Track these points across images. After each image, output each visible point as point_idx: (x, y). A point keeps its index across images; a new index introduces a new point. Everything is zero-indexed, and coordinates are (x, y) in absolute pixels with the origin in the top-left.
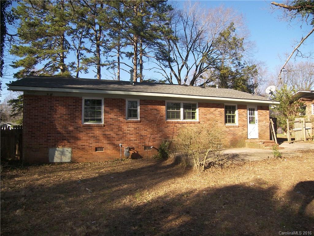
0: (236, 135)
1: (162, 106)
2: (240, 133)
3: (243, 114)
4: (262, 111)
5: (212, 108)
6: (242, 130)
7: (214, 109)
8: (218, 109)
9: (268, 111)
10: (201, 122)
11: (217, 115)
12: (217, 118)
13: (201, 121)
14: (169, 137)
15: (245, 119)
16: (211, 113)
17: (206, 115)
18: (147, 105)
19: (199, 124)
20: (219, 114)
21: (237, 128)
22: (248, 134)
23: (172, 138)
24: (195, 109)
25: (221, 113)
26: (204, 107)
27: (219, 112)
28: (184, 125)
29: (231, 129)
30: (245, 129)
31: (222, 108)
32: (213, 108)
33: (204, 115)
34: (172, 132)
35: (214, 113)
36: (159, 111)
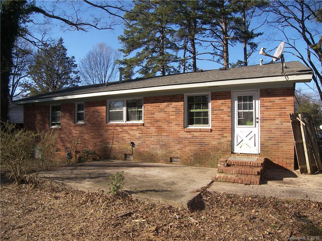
0: (205, 145)
1: (102, 107)
2: (214, 143)
3: (222, 108)
4: (272, 98)
5: (162, 104)
6: (219, 137)
7: (166, 104)
8: (173, 103)
9: (290, 99)
10: (146, 125)
11: (171, 113)
12: (171, 117)
13: (145, 123)
14: (109, 142)
15: (226, 117)
16: (162, 110)
17: (154, 114)
18: (90, 107)
19: (143, 127)
20: (173, 111)
21: (208, 133)
22: (236, 144)
23: (112, 144)
24: (141, 107)
25: (177, 110)
26: (151, 103)
27: (173, 108)
28: (125, 128)
29: (196, 134)
30: (225, 135)
31: (179, 102)
32: (164, 102)
33: (151, 114)
34: (112, 136)
35: (166, 110)
36: (100, 113)
